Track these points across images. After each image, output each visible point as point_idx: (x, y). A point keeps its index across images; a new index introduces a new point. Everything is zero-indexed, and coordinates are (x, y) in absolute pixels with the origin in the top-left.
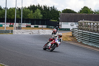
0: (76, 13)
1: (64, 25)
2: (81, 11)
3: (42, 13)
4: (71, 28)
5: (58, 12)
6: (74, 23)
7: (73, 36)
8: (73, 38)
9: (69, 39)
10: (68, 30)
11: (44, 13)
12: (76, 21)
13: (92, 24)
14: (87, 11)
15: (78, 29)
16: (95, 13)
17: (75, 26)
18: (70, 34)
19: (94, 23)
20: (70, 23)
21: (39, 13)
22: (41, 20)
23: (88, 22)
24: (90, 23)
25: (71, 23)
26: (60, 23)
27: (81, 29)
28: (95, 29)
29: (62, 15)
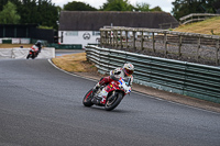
0: (94, 9)
1: (68, 38)
2: (106, 6)
3: (19, 11)
4: (84, 43)
5: (54, 9)
6: (91, 33)
7: (88, 61)
8: (88, 66)
9: (81, 68)
10: (78, 47)
11: (25, 11)
12: (94, 28)
13: (131, 33)
14: (119, 5)
15: (99, 45)
16: (137, 10)
17: (94, 38)
18: (82, 56)
19: (134, 32)
20: (81, 33)
21: (13, 12)
22: (17, 26)
23: (122, 31)
24: (127, 32)
25: (84, 32)
26: (60, 33)
27: (107, 46)
28: (138, 45)
29: (65, 14)
